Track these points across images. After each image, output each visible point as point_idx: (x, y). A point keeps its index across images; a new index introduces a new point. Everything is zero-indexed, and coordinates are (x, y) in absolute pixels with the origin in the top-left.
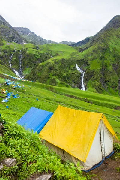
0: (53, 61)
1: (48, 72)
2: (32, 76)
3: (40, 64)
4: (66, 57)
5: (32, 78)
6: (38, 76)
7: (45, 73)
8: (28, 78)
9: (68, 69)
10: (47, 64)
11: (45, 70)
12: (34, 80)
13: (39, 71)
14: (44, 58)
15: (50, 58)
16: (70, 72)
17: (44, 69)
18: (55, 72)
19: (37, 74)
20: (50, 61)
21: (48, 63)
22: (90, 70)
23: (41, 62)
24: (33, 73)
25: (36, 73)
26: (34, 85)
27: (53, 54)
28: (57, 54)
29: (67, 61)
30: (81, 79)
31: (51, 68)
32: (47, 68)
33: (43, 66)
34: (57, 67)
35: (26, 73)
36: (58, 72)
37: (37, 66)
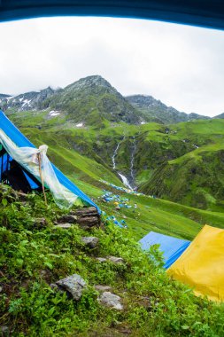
0: (199, 154)
1: (188, 180)
2: (153, 187)
3: (171, 162)
5: (154, 190)
6: (165, 187)
7: (182, 181)
8: (146, 190)
10: (186, 162)
11: (180, 174)
12: (157, 194)
13: (170, 175)
14: (179, 149)
15: (193, 149)
17: (179, 171)
18: (204, 179)
19: (164, 182)
20: (192, 155)
21: (189, 159)
23: (175, 158)
24: (156, 180)
25: (161, 181)
26: (157, 205)
27: (200, 141)
28: (208, 141)
31: (194, 171)
32: (185, 170)
33: (176, 166)
34: (209, 168)
35: (143, 180)
36: (211, 178)
37: (164, 165)
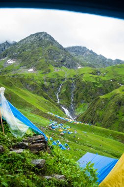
1: (116, 110)
2: (89, 117)
3: (102, 97)
5: (90, 119)
6: (98, 116)
7: (111, 111)
8: (83, 119)
10: (113, 97)
11: (110, 106)
12: (92, 122)
13: (101, 107)
14: (108, 87)
15: (119, 87)
17: (109, 104)
19: (97, 112)
20: (118, 91)
21: (116, 95)
23: (104, 94)
24: (91, 111)
25: (95, 112)
26: (93, 130)
31: (120, 104)
32: (113, 103)
33: (106, 100)
35: (81, 112)
37: (97, 100)
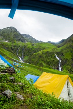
0: (42, 52)
1: (39, 59)
2: (29, 61)
3: (34, 54)
4: (50, 50)
5: (29, 62)
7: (37, 59)
8: (26, 62)
9: (50, 58)
10: (38, 54)
13: (34, 58)
14: (36, 50)
16: (52, 59)
17: (36, 57)
18: (43, 59)
19: (32, 60)
20: (40, 52)
21: (39, 53)
22: (64, 58)
23: (35, 53)
24: (30, 59)
26: (30, 66)
27: (42, 48)
28: (44, 49)
29: (50, 53)
30: (59, 64)
31: (40, 57)
32: (38, 56)
33: (35, 55)
34: (44, 56)
35: (26, 59)
36: (45, 59)
37: (32, 55)
